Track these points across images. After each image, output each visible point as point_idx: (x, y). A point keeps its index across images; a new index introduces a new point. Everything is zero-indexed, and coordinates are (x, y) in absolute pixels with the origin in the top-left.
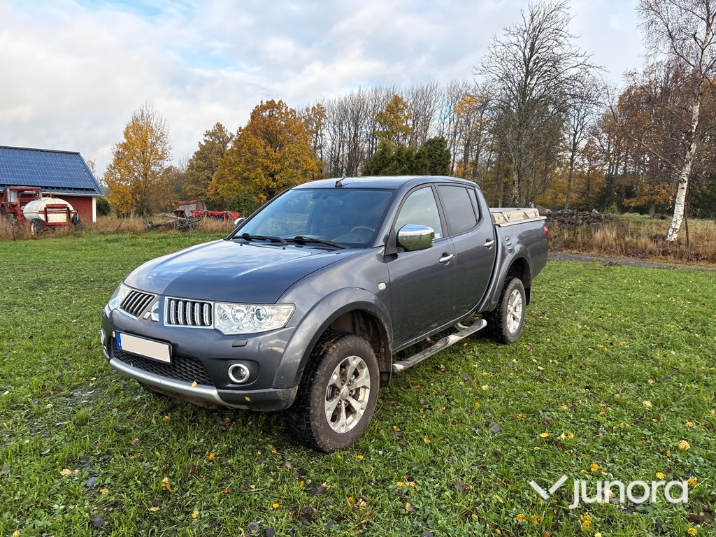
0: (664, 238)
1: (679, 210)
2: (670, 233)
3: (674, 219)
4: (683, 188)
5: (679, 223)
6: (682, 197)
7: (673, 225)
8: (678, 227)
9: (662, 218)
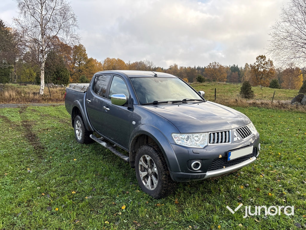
0: (39, 93)
1: (43, 82)
2: (41, 91)
3: (41, 86)
4: (43, 73)
5: (44, 87)
6: (43, 76)
7: (42, 88)
8: (43, 89)
9: (26, 85)
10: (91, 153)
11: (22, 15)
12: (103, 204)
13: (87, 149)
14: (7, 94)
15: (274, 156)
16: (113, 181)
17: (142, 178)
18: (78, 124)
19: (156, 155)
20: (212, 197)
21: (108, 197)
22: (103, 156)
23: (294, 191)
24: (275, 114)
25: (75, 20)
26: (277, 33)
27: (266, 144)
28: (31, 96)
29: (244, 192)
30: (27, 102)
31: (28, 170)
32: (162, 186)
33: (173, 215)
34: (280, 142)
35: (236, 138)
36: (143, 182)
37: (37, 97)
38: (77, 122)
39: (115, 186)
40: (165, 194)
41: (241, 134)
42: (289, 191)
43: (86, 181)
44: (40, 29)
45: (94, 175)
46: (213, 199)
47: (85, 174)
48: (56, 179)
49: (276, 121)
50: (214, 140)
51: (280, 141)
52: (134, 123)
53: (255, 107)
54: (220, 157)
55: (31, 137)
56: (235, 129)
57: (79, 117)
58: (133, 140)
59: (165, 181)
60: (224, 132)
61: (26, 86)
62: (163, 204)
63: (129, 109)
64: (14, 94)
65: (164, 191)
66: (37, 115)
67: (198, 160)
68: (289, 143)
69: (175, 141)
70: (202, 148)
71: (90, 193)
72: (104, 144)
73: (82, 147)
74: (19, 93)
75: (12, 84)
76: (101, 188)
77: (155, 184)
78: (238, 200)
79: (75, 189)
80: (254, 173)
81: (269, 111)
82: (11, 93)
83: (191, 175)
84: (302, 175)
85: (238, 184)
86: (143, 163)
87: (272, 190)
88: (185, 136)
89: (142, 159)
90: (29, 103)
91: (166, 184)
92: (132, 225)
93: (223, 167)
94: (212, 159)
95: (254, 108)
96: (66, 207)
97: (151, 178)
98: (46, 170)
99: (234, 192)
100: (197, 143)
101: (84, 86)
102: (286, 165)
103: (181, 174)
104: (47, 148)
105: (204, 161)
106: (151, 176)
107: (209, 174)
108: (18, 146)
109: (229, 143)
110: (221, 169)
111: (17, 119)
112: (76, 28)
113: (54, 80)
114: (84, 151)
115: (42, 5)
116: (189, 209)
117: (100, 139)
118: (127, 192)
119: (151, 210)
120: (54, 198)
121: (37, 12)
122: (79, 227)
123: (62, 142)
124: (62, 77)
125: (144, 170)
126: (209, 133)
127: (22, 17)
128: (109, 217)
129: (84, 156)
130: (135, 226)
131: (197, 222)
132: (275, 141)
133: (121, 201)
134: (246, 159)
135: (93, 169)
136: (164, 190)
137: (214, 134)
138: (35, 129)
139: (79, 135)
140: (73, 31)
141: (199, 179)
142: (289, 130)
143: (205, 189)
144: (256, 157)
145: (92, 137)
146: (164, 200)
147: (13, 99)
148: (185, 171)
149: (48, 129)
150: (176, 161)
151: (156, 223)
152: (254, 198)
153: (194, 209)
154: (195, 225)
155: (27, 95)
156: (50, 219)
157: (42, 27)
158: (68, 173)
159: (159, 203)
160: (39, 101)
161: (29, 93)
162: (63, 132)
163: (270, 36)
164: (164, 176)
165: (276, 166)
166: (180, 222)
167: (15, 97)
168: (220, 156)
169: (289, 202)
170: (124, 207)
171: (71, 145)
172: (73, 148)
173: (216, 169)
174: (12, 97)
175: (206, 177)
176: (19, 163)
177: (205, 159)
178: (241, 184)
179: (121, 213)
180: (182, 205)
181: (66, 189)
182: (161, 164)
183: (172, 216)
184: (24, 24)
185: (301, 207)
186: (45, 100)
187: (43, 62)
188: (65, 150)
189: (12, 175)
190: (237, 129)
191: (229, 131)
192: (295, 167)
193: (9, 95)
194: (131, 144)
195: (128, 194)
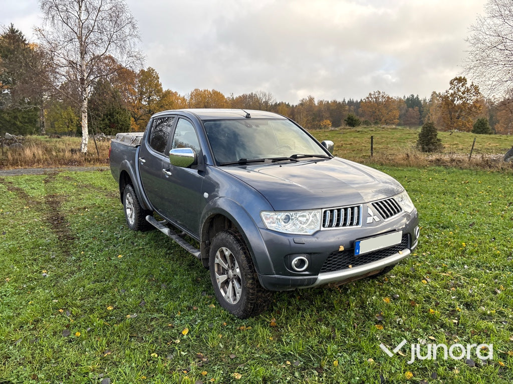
0: (80, 150)
1: (85, 131)
2: (83, 147)
3: (84, 138)
4: (85, 117)
5: (87, 139)
6: (85, 123)
7: (84, 141)
8: (87, 143)
9: (59, 137)
10: (148, 246)
11: (49, 22)
12: (152, 326)
13: (143, 240)
14: (28, 153)
15: (454, 248)
16: (176, 289)
17: (219, 285)
18: (129, 198)
19: (237, 247)
20: (333, 316)
21: (163, 315)
22: (167, 251)
23: (475, 306)
24: (473, 178)
25: (134, 27)
26: (481, 37)
27: (445, 229)
28: (68, 154)
29: (389, 308)
30: (61, 164)
31: (43, 273)
32: (248, 299)
33: (263, 344)
34: (470, 225)
35: (372, 218)
36: (222, 291)
37: (76, 156)
38: (128, 196)
39: (177, 298)
40: (253, 311)
41: (381, 211)
42: (468, 306)
43: (132, 290)
44: (78, 44)
45: (146, 281)
46: (333, 319)
47: (132, 279)
48: (84, 287)
49: (472, 188)
50: (331, 221)
51: (471, 223)
52: (206, 195)
53: (439, 166)
54: (340, 250)
55: (57, 221)
56: (371, 203)
57: (130, 188)
58: (205, 223)
59: (252, 289)
60: (350, 209)
61: (60, 139)
62: (250, 327)
63: (199, 172)
64: (40, 152)
65: (251, 305)
66: (73, 185)
67: (303, 255)
68: (486, 227)
69: (266, 224)
70: (310, 234)
71: (135, 309)
72: (166, 231)
73: (135, 236)
74: (47, 151)
75: (38, 137)
76: (155, 301)
77: (237, 295)
78: (376, 320)
79: (113, 303)
80: (414, 277)
81: (464, 173)
82: (36, 151)
83: (292, 280)
84: (496, 280)
85: (381, 295)
86: (220, 260)
87: (437, 304)
88: (282, 215)
89: (218, 254)
90: (64, 166)
91: (253, 294)
92: (194, 359)
93: (348, 266)
94: (328, 253)
95: (437, 168)
96: (92, 330)
97: (233, 284)
98: (73, 273)
99: (372, 307)
100: (304, 226)
101: (137, 137)
102: (471, 264)
103: (275, 277)
104: (79, 239)
105: (313, 256)
106: (233, 281)
107: (322, 277)
108: (34, 235)
109: (359, 226)
110: (344, 270)
111: (38, 192)
112: (136, 40)
113: (106, 128)
114: (137, 242)
115: (79, 4)
116: (291, 334)
117: (162, 223)
118: (195, 308)
119: (229, 336)
120: (76, 317)
121: (73, 15)
122: (109, 362)
123: (104, 229)
124: (118, 123)
125: (224, 272)
126: (324, 210)
127: (47, 25)
128: (158, 347)
129: (135, 250)
130: (199, 361)
131: (300, 355)
132: (462, 223)
133: (183, 322)
134: (390, 253)
135: (146, 270)
136: (251, 303)
137: (332, 211)
138: (65, 209)
139: (131, 217)
140: (132, 46)
141: (307, 285)
142: (490, 204)
143: (325, 303)
144: (411, 250)
145: (150, 219)
146: (253, 320)
147: (39, 161)
148: (281, 273)
149: (85, 208)
150: (267, 256)
151: (232, 357)
152: (403, 317)
153: (299, 335)
154: (296, 360)
155: (62, 154)
156: (65, 349)
157: (82, 40)
158: (106, 277)
159: (243, 325)
160: (80, 163)
161: (64, 151)
162: (108, 213)
163: (468, 44)
164: (250, 281)
165: (453, 265)
166: (272, 355)
167: (41, 157)
168: (342, 248)
169: (462, 324)
170: (185, 332)
171: (117, 233)
172: (120, 237)
173: (335, 270)
174: (37, 157)
175: (317, 282)
176: (30, 262)
177: (314, 253)
178: (386, 295)
179: (178, 341)
180: (282, 329)
181: (98, 303)
182: (245, 262)
183: (261, 346)
184: (51, 37)
185: (482, 333)
186: (90, 162)
187: (85, 99)
188: (108, 240)
189: (16, 281)
190: (375, 203)
191: (358, 207)
192: (487, 267)
193: (32, 154)
194: (203, 231)
195: (196, 310)
